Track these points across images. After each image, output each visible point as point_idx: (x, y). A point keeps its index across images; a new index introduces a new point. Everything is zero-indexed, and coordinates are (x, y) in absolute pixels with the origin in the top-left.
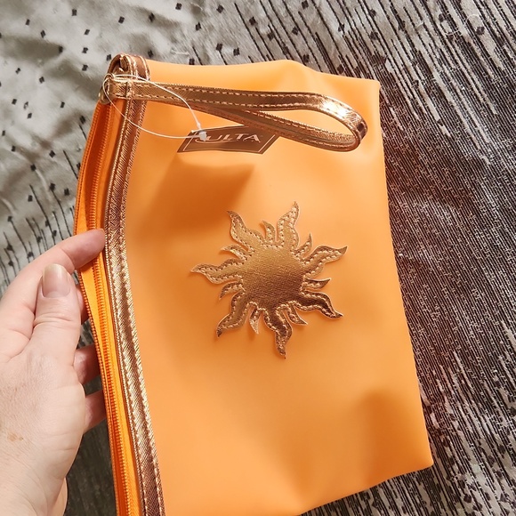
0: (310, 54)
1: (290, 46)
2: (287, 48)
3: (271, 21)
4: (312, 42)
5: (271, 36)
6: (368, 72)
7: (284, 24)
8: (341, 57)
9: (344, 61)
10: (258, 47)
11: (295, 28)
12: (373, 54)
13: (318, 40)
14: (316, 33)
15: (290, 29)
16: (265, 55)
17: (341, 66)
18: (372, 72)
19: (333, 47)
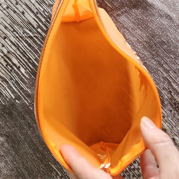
0: (24, 11)
1: (16, 10)
2: (15, 11)
3: (6, 2)
4: (24, 6)
5: (8, 8)
6: (47, 11)
7: (12, 2)
8: (37, 9)
9: (38, 10)
10: (4, 13)
11: (16, 3)
12: (48, 4)
13: (26, 5)
14: (25, 3)
15: (14, 3)
16: (7, 15)
17: (37, 12)
18: (49, 11)
19: (33, 6)
